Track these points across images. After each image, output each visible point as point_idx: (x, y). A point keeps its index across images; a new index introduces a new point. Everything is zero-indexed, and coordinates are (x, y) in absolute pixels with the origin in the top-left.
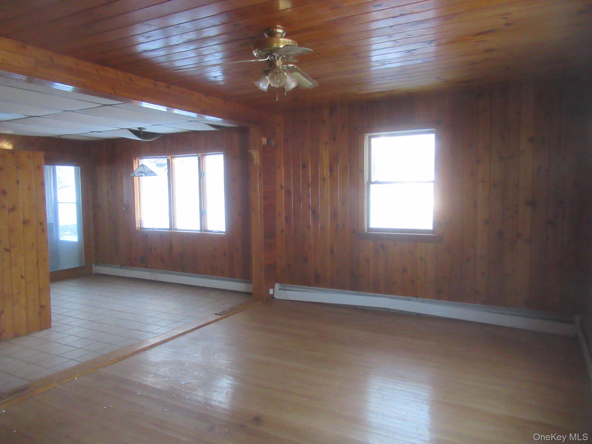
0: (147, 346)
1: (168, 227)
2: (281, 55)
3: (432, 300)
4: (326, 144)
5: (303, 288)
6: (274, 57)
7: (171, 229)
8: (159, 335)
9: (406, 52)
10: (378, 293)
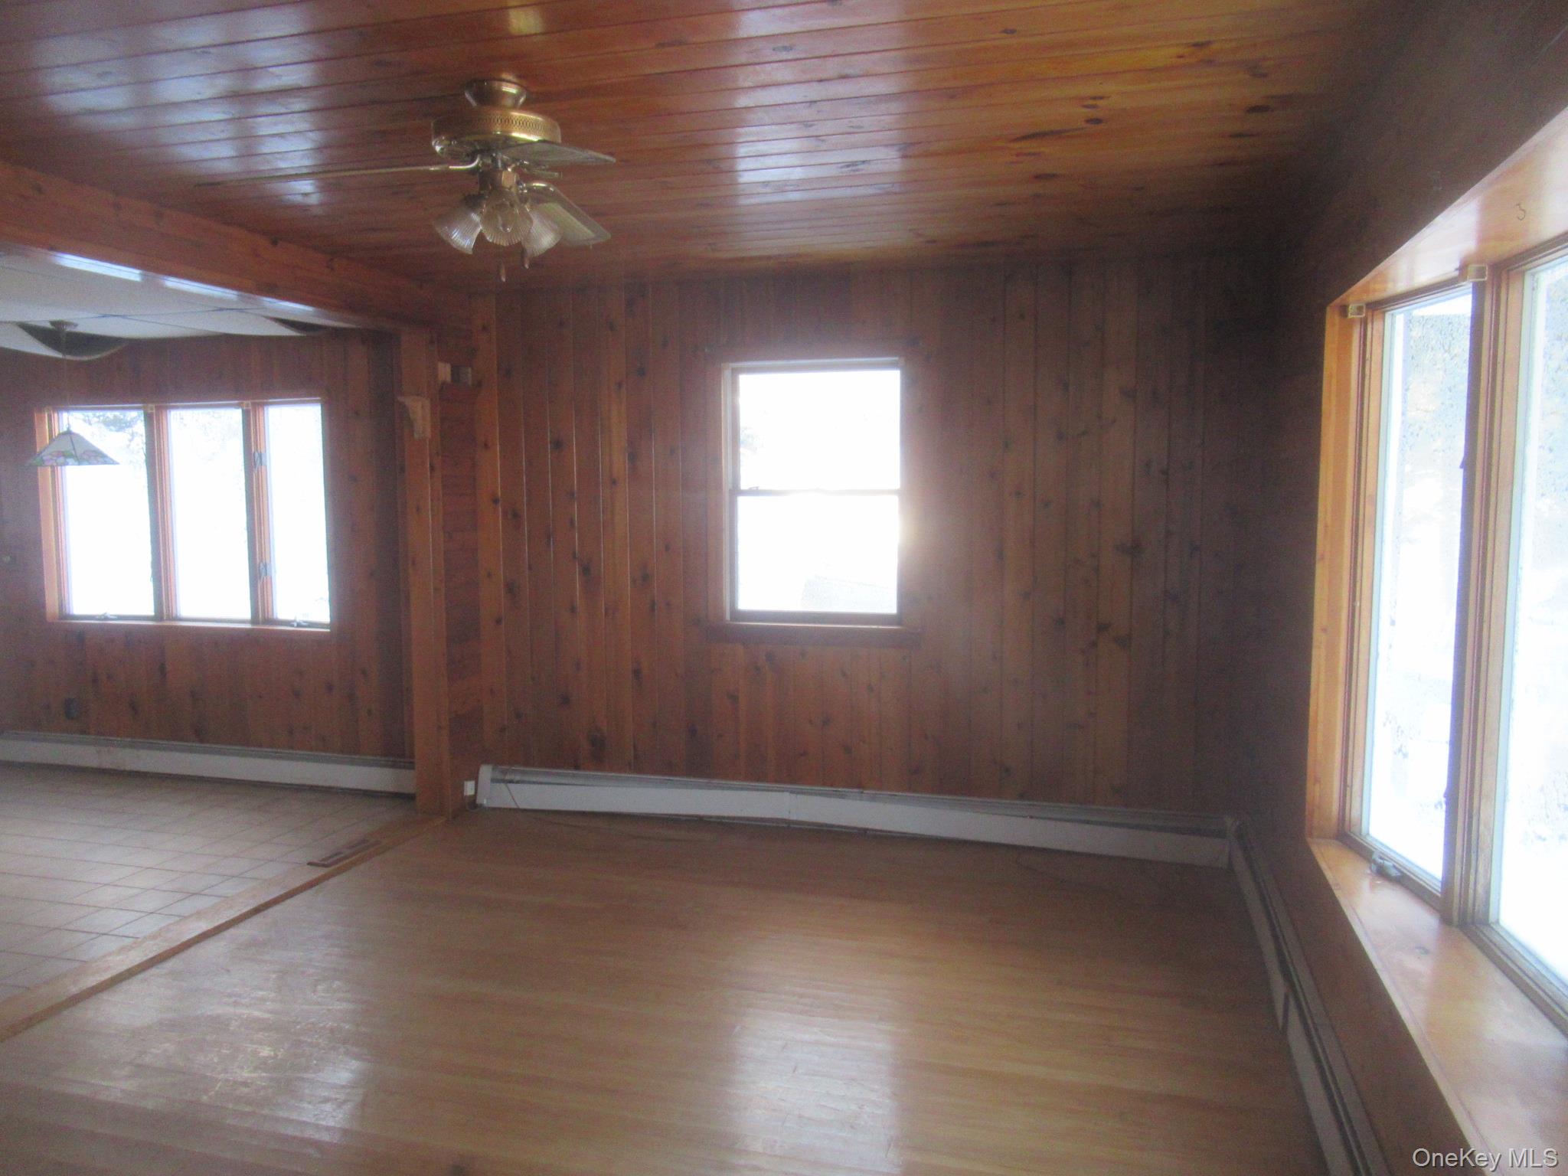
0: (102, 979)
1: (150, 611)
2: (518, 160)
3: (897, 794)
4: (620, 385)
5: (558, 774)
6: (494, 160)
7: (159, 615)
8: (139, 940)
9: (840, 165)
10: (759, 780)
